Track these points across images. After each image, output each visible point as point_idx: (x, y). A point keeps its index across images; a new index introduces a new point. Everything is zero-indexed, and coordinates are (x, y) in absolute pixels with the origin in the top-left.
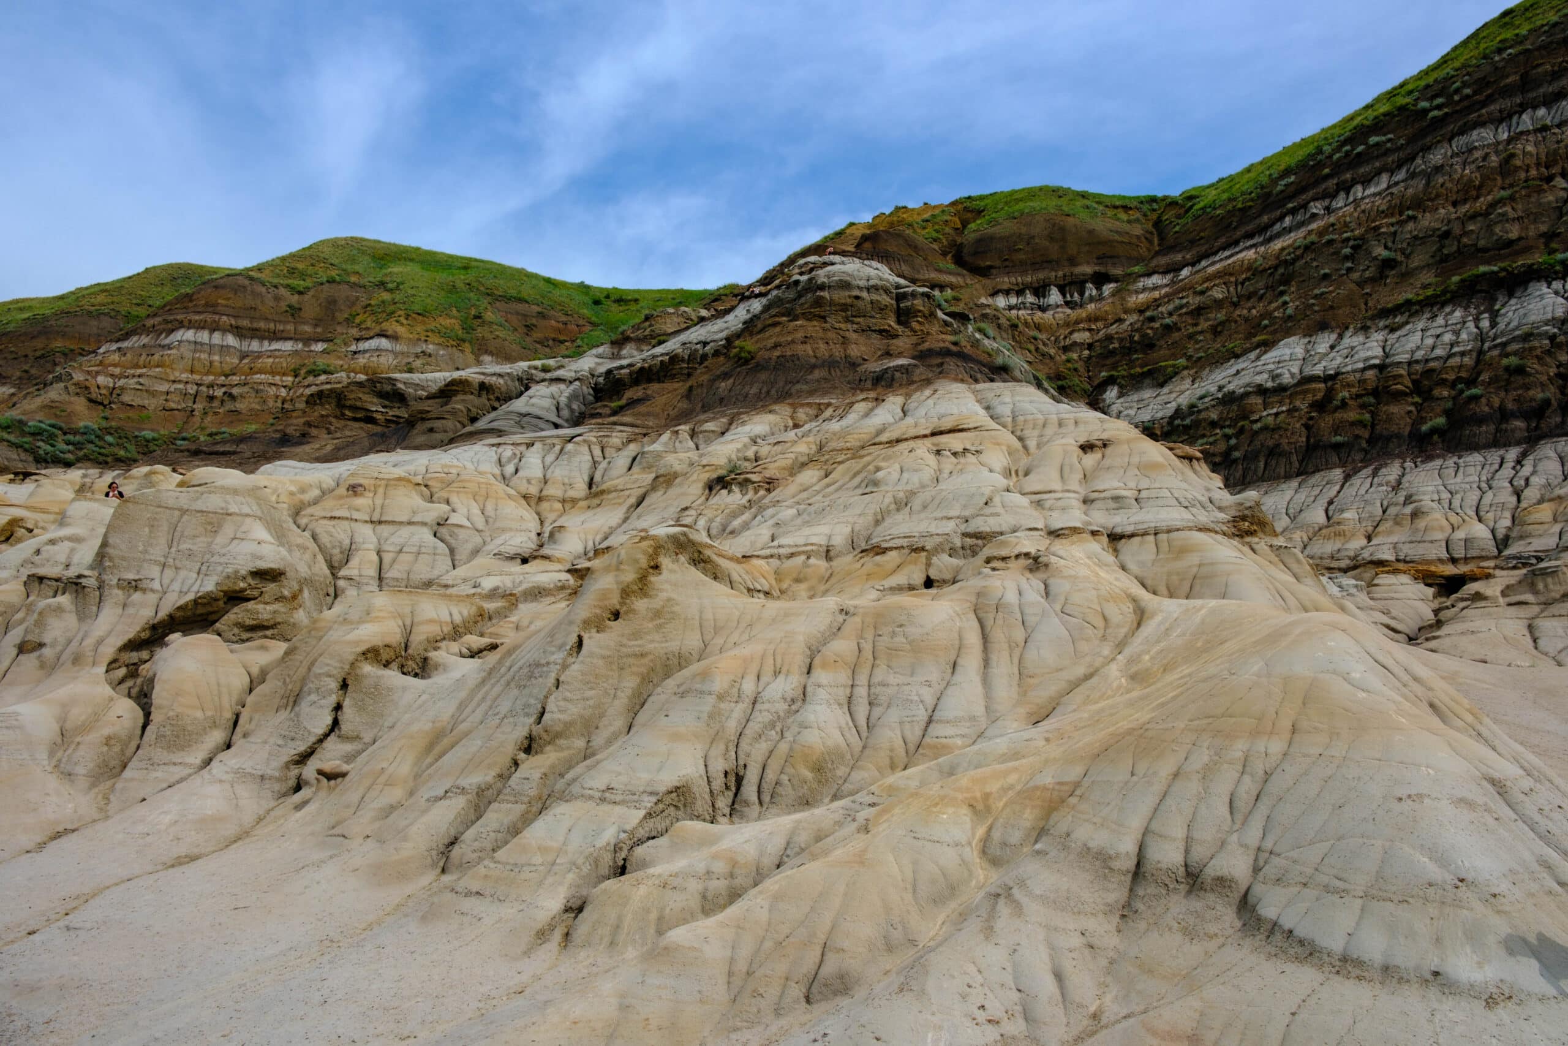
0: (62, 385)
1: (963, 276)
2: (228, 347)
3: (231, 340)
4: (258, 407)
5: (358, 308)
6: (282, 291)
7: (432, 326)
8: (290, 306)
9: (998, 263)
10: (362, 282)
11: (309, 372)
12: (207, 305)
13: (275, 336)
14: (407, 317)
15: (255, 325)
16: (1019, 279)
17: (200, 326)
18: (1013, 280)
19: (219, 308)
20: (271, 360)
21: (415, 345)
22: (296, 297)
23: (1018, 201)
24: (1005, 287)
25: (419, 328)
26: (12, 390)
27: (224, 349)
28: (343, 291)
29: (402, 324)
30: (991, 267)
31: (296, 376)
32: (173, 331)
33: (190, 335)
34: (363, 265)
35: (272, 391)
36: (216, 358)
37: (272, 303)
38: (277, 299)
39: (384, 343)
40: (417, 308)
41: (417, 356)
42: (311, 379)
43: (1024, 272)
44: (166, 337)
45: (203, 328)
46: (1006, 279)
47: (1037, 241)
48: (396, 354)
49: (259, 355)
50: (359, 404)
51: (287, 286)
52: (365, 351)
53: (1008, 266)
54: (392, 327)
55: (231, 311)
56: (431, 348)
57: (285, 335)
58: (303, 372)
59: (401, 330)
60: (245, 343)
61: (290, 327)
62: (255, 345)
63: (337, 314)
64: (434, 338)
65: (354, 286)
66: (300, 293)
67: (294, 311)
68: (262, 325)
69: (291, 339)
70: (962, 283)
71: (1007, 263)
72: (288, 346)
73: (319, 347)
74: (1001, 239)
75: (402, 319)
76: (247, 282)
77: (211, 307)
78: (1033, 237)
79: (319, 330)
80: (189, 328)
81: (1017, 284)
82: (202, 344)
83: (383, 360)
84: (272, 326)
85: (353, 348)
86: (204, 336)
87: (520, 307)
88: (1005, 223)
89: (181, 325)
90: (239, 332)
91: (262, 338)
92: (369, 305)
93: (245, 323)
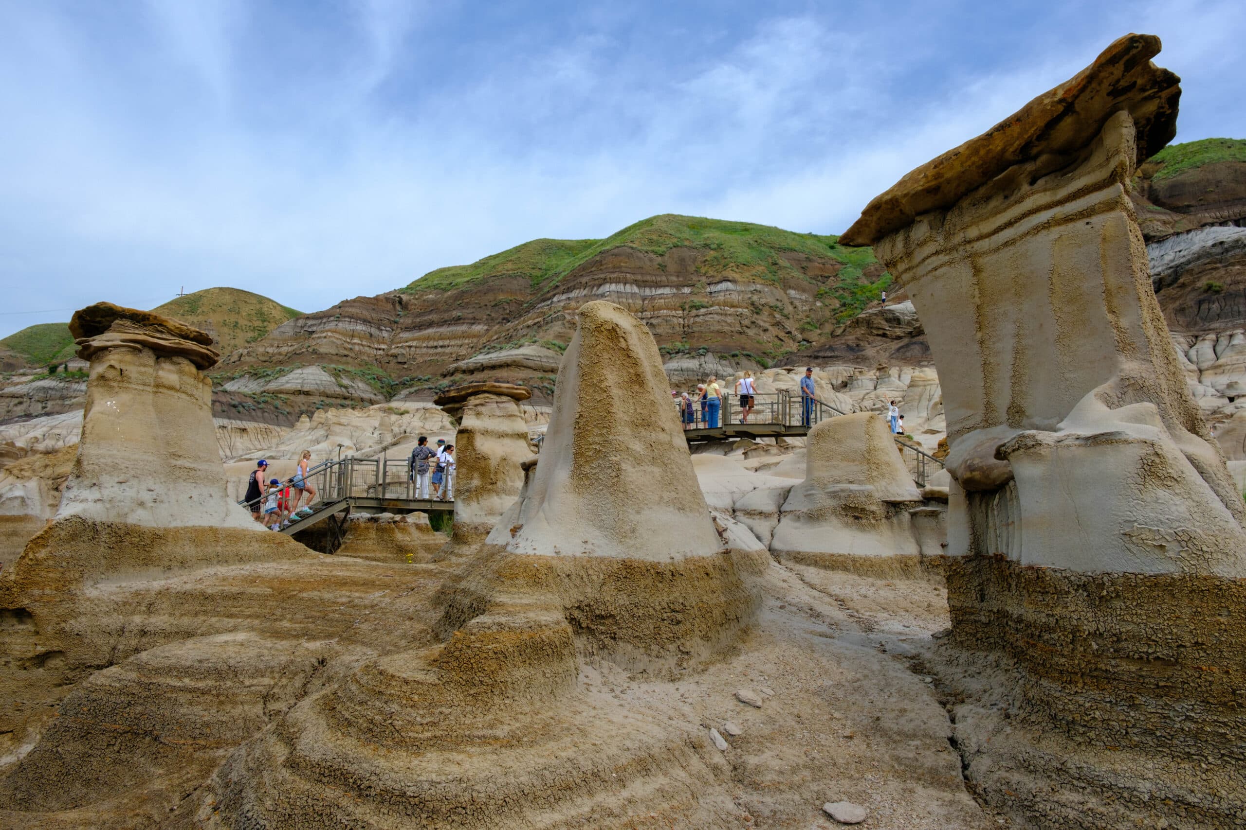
0: (560, 322)
1: (1169, 214)
2: (635, 293)
3: (635, 289)
4: (670, 331)
5: (698, 264)
6: (651, 255)
7: (754, 272)
8: (659, 265)
9: (1193, 203)
10: (694, 245)
11: (691, 307)
12: (614, 267)
13: (657, 285)
14: (738, 267)
15: (645, 279)
16: (1218, 214)
17: (617, 281)
18: (1213, 214)
19: (623, 269)
20: (662, 301)
21: (748, 286)
22: (660, 258)
23: (1194, 153)
24: (1210, 221)
25: (747, 274)
26: (485, 327)
27: (633, 295)
28: (686, 253)
29: (736, 272)
30: (1189, 206)
31: (683, 310)
32: (600, 285)
33: (613, 287)
34: (687, 234)
35: (675, 320)
36: (630, 301)
37: (649, 263)
38: (651, 260)
39: (729, 285)
40: (741, 260)
41: (752, 293)
42: (694, 312)
43: (1220, 208)
44: (598, 289)
45: (619, 282)
46: (1207, 215)
47: (1224, 183)
48: (739, 292)
49: (652, 298)
50: (880, 326)
51: (653, 251)
52: (719, 292)
53: (1206, 206)
54: (731, 275)
55: (629, 271)
56: (759, 287)
57: (662, 284)
58: (687, 307)
59: (737, 276)
60: (642, 291)
61: (664, 278)
62: (647, 292)
63: (688, 268)
64: (758, 280)
65: (691, 248)
66: (661, 255)
67: (663, 267)
68: (648, 278)
69: (667, 286)
70: (1171, 220)
71: (1202, 202)
72: (667, 291)
73: (687, 290)
74: (1193, 184)
75: (734, 268)
76: (631, 251)
77: (617, 268)
78: (1220, 181)
79: (681, 279)
80: (611, 283)
81: (1217, 218)
82: (621, 293)
83: (733, 296)
84: (654, 278)
85: (708, 290)
86: (621, 287)
87: (794, 254)
88: (1191, 171)
89: (605, 281)
90: (636, 282)
91: (650, 287)
92: (706, 260)
93: (639, 277)
